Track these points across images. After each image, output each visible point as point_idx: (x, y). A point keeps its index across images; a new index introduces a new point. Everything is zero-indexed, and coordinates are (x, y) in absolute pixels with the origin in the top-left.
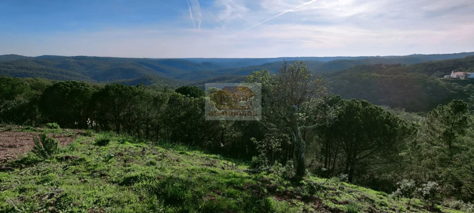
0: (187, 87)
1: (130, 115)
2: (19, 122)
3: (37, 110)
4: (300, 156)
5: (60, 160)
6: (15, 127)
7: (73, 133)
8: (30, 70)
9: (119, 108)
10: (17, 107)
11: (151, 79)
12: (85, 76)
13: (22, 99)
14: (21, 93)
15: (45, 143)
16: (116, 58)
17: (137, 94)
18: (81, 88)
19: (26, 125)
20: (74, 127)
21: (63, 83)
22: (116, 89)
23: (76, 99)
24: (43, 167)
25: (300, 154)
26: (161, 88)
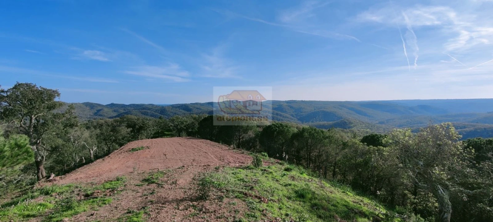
0: (376, 135)
1: (320, 156)
2: (248, 149)
3: (258, 143)
4: (443, 216)
5: (262, 170)
6: (246, 152)
7: (274, 162)
9: (311, 148)
10: (248, 139)
11: (351, 123)
12: (293, 118)
13: (251, 134)
14: (251, 130)
15: (257, 160)
16: (320, 101)
17: (327, 138)
18: (285, 129)
19: (250, 152)
20: (275, 158)
21: (274, 124)
22: (310, 132)
23: (281, 137)
24: (254, 171)
25: (443, 213)
26: (360, 134)
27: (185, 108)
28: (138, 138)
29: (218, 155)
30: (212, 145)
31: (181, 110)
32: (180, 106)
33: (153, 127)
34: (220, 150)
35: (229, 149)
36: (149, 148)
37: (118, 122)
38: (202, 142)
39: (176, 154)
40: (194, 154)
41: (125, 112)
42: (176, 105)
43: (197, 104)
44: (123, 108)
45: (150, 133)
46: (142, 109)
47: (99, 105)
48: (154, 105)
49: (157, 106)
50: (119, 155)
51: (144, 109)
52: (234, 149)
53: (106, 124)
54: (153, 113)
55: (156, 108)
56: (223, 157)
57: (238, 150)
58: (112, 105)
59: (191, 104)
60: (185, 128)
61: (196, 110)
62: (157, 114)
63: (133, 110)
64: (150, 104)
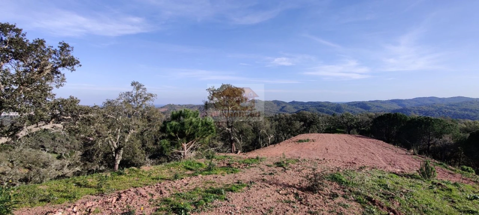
5: (434, 184)
8: (474, 112)
10: (442, 145)
13: (448, 139)
14: (449, 134)
27: (363, 105)
28: (309, 131)
29: (389, 158)
30: (384, 146)
31: (358, 108)
32: (357, 104)
33: (325, 123)
34: (393, 153)
35: (406, 154)
36: (314, 141)
37: (295, 116)
38: (373, 142)
39: (339, 150)
40: (358, 152)
41: (303, 109)
42: (353, 102)
43: (377, 101)
44: (302, 105)
45: (322, 129)
46: (319, 106)
47: (284, 102)
48: (329, 102)
49: (333, 104)
50: (287, 144)
51: (320, 106)
52: (414, 154)
53: (286, 118)
54: (329, 110)
55: (332, 106)
56: (394, 162)
57: (420, 156)
58: (293, 102)
59: (369, 101)
60: (355, 125)
61: (376, 108)
62: (333, 111)
63: (311, 108)
64: (326, 102)
